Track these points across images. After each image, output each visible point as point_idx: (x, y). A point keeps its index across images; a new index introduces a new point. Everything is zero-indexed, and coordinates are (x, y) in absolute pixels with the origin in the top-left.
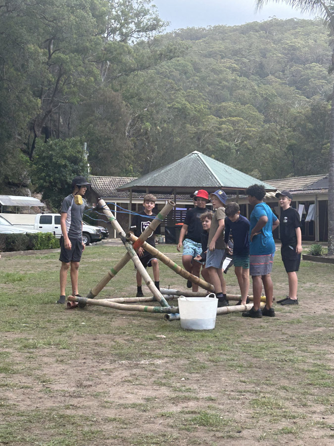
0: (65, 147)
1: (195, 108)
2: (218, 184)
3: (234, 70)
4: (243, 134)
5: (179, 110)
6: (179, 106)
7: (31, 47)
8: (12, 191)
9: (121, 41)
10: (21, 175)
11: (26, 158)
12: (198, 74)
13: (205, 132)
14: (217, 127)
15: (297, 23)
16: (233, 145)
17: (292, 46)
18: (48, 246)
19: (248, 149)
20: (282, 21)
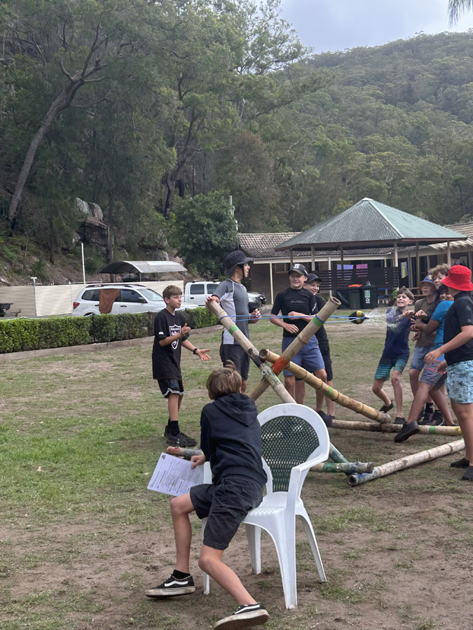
0: (208, 202)
1: (338, 144)
2: (397, 235)
3: (378, 97)
4: (395, 171)
5: (320, 148)
6: (320, 143)
7: (164, 90)
8: (147, 255)
9: (256, 74)
10: (156, 236)
11: (161, 217)
12: (337, 105)
13: (352, 171)
14: (364, 164)
15: (449, 37)
16: (385, 184)
17: (444, 65)
18: (210, 323)
19: (407, 188)
20: (431, 36)
